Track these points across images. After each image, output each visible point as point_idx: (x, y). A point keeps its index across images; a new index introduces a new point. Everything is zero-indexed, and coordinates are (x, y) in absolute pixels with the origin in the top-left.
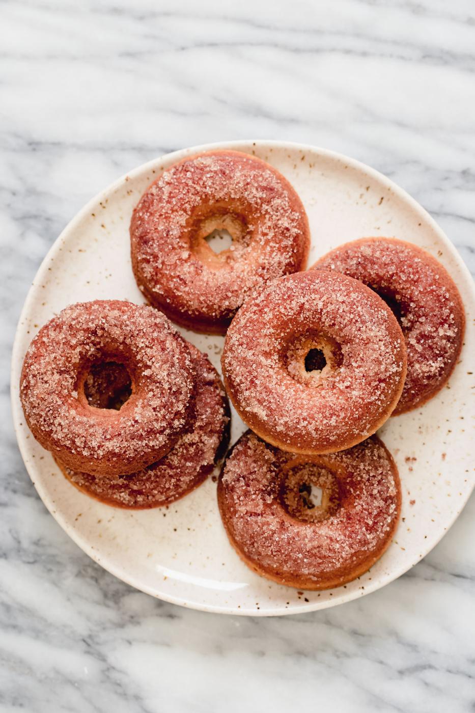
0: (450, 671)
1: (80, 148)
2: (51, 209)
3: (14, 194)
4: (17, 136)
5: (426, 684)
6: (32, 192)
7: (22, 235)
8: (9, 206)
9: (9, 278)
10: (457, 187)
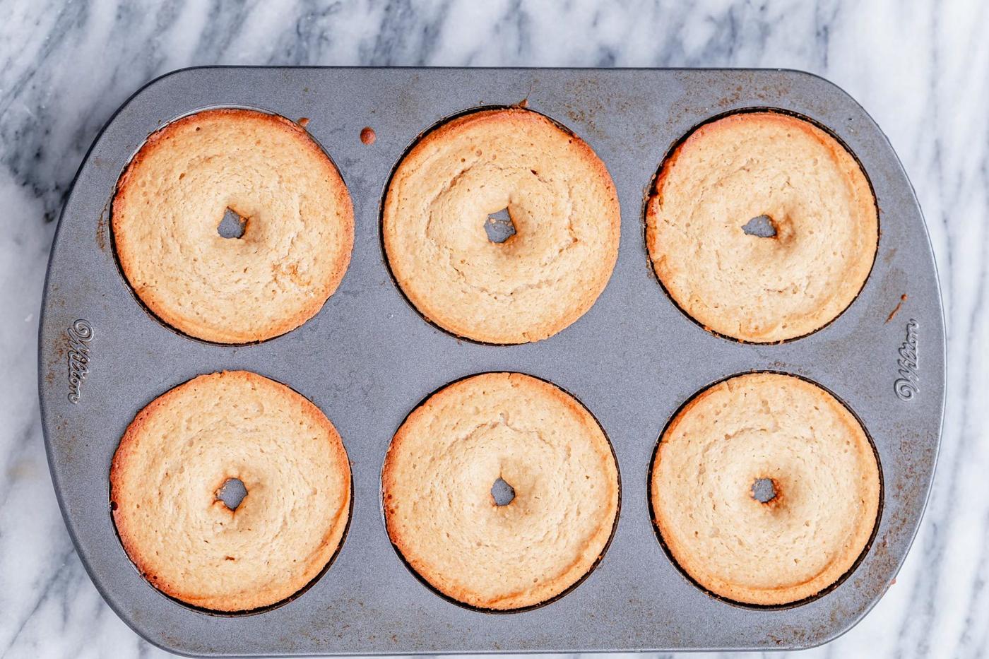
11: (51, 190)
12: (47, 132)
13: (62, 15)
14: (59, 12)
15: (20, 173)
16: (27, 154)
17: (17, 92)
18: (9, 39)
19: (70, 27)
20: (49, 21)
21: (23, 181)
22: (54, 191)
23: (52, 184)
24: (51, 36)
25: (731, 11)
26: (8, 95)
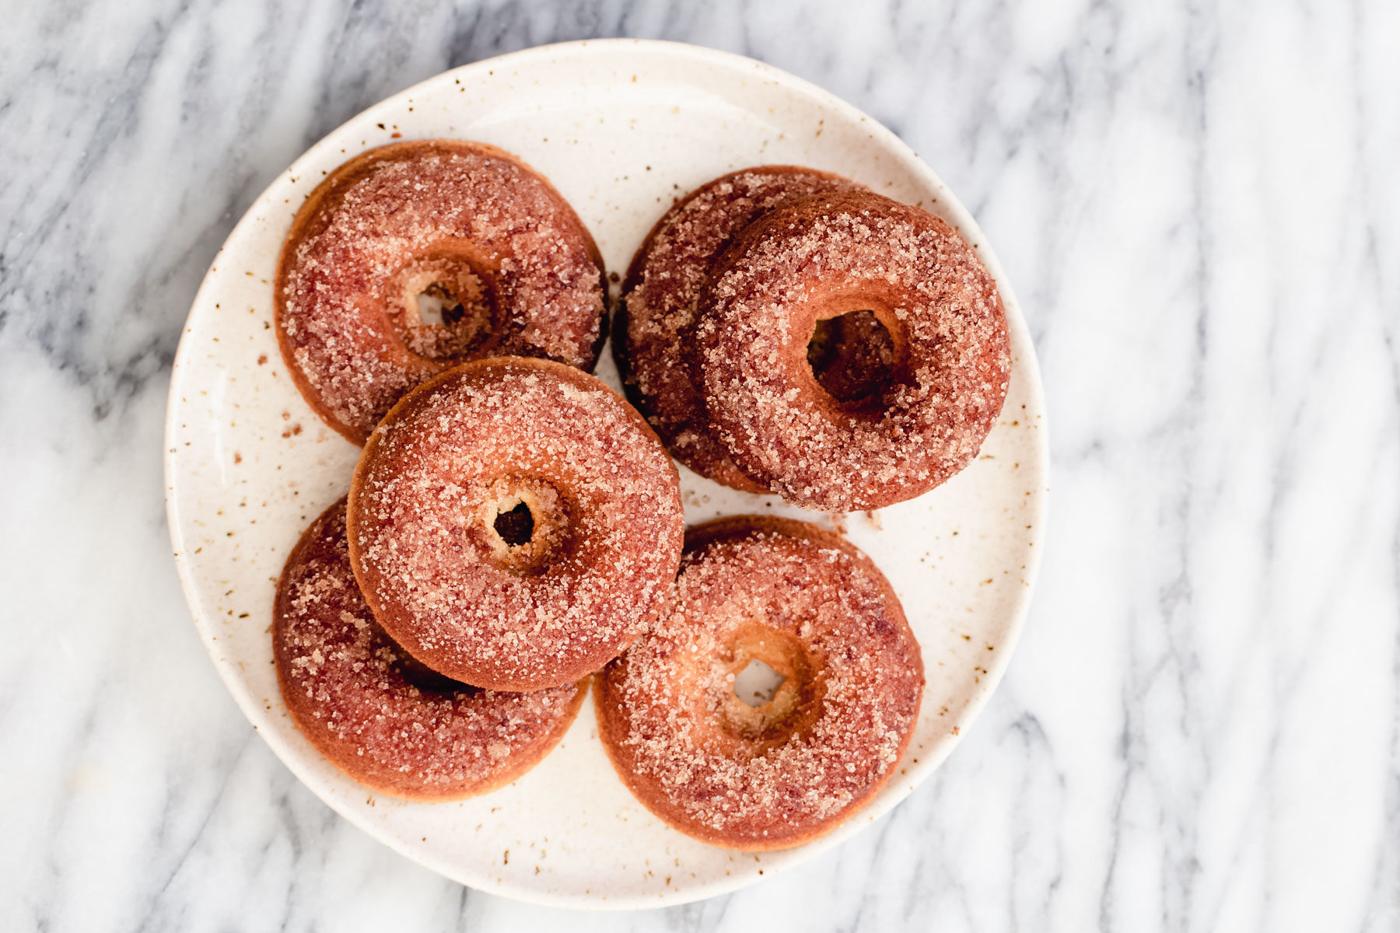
0: (291, 888)
1: (1199, 164)
2: (1085, 120)
3: (1108, 51)
4: (1214, 49)
5: (266, 848)
6: (1114, 83)
7: (1034, 71)
8: (1087, 43)
9: (956, 51)
10: (1167, 852)
11: (101, 373)
12: (91, 290)
13: (103, 120)
14: (98, 116)
15: (55, 352)
16: (64, 322)
17: (44, 234)
18: (27, 159)
19: (115, 136)
20: (84, 129)
21: (61, 363)
22: (105, 374)
23: (103, 364)
24: (88, 152)
25: (1063, 57)
26: (32, 240)
